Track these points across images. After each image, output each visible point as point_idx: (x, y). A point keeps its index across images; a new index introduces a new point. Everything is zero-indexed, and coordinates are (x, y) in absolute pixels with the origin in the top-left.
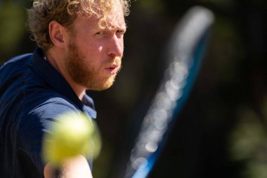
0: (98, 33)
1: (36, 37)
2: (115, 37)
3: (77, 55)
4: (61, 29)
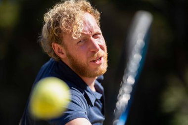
2: (92, 38)
3: (73, 60)
4: (59, 46)
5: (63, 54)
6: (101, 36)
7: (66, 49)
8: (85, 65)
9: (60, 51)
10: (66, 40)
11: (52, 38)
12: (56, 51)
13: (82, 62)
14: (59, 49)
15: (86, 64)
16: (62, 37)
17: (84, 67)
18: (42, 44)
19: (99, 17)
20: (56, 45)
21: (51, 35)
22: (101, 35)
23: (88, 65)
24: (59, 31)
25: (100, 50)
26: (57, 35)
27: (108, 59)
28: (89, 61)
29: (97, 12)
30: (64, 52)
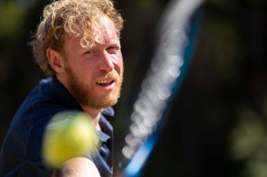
0: (88, 52)
1: (41, 67)
2: (106, 53)
3: (73, 78)
4: (57, 54)
5: (60, 66)
6: (119, 52)
7: (66, 60)
8: (88, 87)
9: (57, 62)
10: (68, 47)
11: (50, 41)
12: (51, 60)
13: (85, 82)
14: (56, 58)
15: (90, 87)
16: (64, 42)
17: (86, 91)
18: (34, 49)
19: (121, 26)
20: (52, 52)
21: (48, 36)
22: (119, 50)
23: (93, 89)
24: (61, 32)
25: (114, 70)
26: (57, 38)
27: (122, 87)
28: (94, 83)
29: (120, 18)
30: (62, 64)
